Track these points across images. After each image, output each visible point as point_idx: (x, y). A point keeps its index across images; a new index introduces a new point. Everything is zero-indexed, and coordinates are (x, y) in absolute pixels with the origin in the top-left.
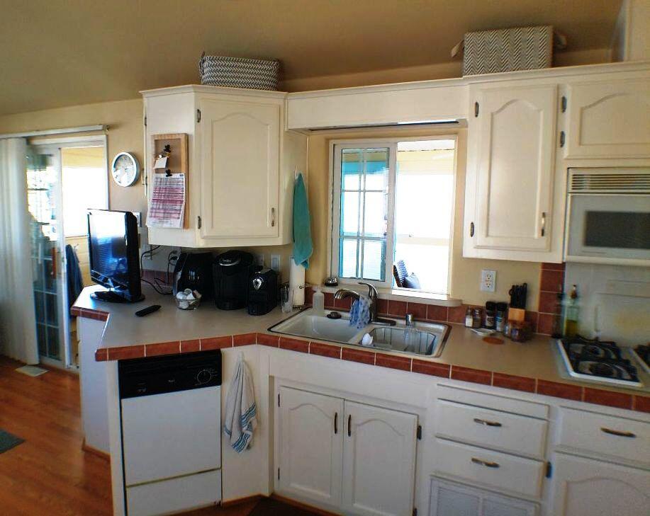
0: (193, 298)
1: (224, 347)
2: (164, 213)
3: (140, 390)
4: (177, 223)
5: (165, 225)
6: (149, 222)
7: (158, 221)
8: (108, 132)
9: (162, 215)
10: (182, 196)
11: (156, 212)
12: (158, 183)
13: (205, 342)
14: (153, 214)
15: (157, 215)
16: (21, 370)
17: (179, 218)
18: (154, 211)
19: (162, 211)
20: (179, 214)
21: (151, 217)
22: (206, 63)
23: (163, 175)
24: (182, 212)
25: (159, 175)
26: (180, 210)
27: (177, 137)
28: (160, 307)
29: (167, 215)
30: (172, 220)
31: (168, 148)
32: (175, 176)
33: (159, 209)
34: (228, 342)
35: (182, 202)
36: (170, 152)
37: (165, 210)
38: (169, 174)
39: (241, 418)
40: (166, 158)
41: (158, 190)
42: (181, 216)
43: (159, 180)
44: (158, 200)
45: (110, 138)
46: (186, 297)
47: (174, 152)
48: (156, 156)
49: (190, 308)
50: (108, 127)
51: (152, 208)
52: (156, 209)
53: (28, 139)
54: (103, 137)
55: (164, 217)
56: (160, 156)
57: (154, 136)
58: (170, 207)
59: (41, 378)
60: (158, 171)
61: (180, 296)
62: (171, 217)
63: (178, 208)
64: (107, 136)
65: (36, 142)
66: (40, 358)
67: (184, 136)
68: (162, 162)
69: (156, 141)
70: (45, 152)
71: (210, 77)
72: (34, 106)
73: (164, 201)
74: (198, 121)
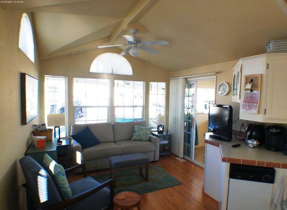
0: (257, 144)
1: (276, 168)
2: (249, 107)
3: (238, 177)
4: (256, 111)
5: (249, 112)
6: (242, 111)
7: (246, 110)
8: (217, 75)
9: (248, 108)
10: (258, 100)
11: (245, 106)
12: (246, 95)
13: (268, 164)
14: (244, 107)
15: (245, 107)
16: (178, 158)
17: (256, 109)
18: (244, 106)
19: (248, 106)
20: (256, 107)
21: (243, 108)
22: (271, 44)
23: (249, 92)
24: (258, 107)
25: (247, 91)
26: (257, 106)
27: (257, 76)
28: (240, 145)
29: (250, 108)
30: (253, 110)
31: (252, 81)
32: (255, 92)
33: (246, 105)
34: (278, 166)
35: (257, 103)
36: (253, 82)
37: (249, 105)
38: (252, 91)
39: (282, 201)
40: (251, 84)
41: (246, 98)
42: (257, 108)
43: (247, 93)
44: (246, 102)
45: (218, 77)
46: (252, 143)
47: (255, 82)
48: (246, 84)
49: (254, 147)
50: (217, 73)
51: (243, 105)
52: (245, 105)
53: (186, 79)
54: (215, 77)
55: (249, 109)
56: (248, 84)
57: (246, 76)
58: (252, 105)
59: (184, 163)
60: (246, 90)
61: (250, 142)
62: (252, 109)
63: (256, 105)
64: (216, 76)
65: (188, 80)
66: (183, 155)
67: (260, 75)
68: (249, 86)
69: (246, 78)
70: (191, 83)
71: (272, 49)
72: (188, 67)
73: (249, 102)
74: (267, 69)
